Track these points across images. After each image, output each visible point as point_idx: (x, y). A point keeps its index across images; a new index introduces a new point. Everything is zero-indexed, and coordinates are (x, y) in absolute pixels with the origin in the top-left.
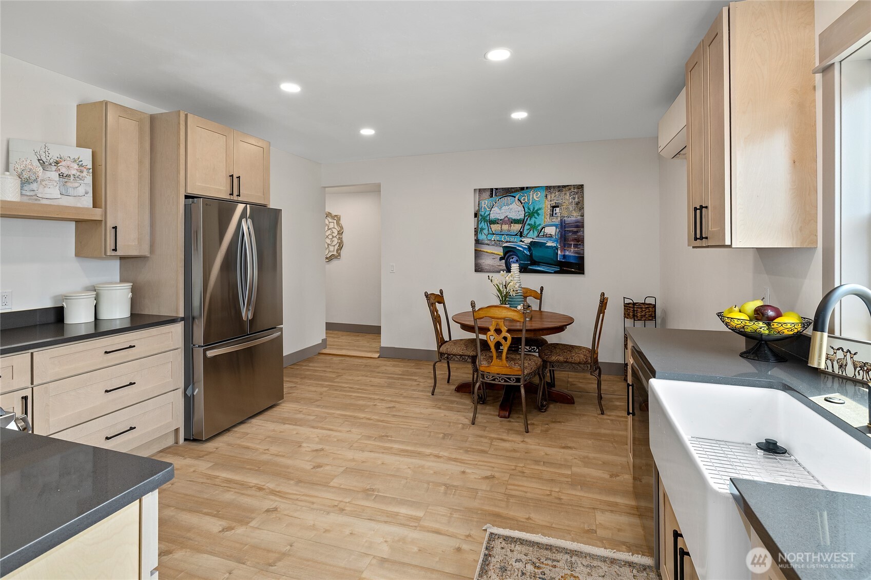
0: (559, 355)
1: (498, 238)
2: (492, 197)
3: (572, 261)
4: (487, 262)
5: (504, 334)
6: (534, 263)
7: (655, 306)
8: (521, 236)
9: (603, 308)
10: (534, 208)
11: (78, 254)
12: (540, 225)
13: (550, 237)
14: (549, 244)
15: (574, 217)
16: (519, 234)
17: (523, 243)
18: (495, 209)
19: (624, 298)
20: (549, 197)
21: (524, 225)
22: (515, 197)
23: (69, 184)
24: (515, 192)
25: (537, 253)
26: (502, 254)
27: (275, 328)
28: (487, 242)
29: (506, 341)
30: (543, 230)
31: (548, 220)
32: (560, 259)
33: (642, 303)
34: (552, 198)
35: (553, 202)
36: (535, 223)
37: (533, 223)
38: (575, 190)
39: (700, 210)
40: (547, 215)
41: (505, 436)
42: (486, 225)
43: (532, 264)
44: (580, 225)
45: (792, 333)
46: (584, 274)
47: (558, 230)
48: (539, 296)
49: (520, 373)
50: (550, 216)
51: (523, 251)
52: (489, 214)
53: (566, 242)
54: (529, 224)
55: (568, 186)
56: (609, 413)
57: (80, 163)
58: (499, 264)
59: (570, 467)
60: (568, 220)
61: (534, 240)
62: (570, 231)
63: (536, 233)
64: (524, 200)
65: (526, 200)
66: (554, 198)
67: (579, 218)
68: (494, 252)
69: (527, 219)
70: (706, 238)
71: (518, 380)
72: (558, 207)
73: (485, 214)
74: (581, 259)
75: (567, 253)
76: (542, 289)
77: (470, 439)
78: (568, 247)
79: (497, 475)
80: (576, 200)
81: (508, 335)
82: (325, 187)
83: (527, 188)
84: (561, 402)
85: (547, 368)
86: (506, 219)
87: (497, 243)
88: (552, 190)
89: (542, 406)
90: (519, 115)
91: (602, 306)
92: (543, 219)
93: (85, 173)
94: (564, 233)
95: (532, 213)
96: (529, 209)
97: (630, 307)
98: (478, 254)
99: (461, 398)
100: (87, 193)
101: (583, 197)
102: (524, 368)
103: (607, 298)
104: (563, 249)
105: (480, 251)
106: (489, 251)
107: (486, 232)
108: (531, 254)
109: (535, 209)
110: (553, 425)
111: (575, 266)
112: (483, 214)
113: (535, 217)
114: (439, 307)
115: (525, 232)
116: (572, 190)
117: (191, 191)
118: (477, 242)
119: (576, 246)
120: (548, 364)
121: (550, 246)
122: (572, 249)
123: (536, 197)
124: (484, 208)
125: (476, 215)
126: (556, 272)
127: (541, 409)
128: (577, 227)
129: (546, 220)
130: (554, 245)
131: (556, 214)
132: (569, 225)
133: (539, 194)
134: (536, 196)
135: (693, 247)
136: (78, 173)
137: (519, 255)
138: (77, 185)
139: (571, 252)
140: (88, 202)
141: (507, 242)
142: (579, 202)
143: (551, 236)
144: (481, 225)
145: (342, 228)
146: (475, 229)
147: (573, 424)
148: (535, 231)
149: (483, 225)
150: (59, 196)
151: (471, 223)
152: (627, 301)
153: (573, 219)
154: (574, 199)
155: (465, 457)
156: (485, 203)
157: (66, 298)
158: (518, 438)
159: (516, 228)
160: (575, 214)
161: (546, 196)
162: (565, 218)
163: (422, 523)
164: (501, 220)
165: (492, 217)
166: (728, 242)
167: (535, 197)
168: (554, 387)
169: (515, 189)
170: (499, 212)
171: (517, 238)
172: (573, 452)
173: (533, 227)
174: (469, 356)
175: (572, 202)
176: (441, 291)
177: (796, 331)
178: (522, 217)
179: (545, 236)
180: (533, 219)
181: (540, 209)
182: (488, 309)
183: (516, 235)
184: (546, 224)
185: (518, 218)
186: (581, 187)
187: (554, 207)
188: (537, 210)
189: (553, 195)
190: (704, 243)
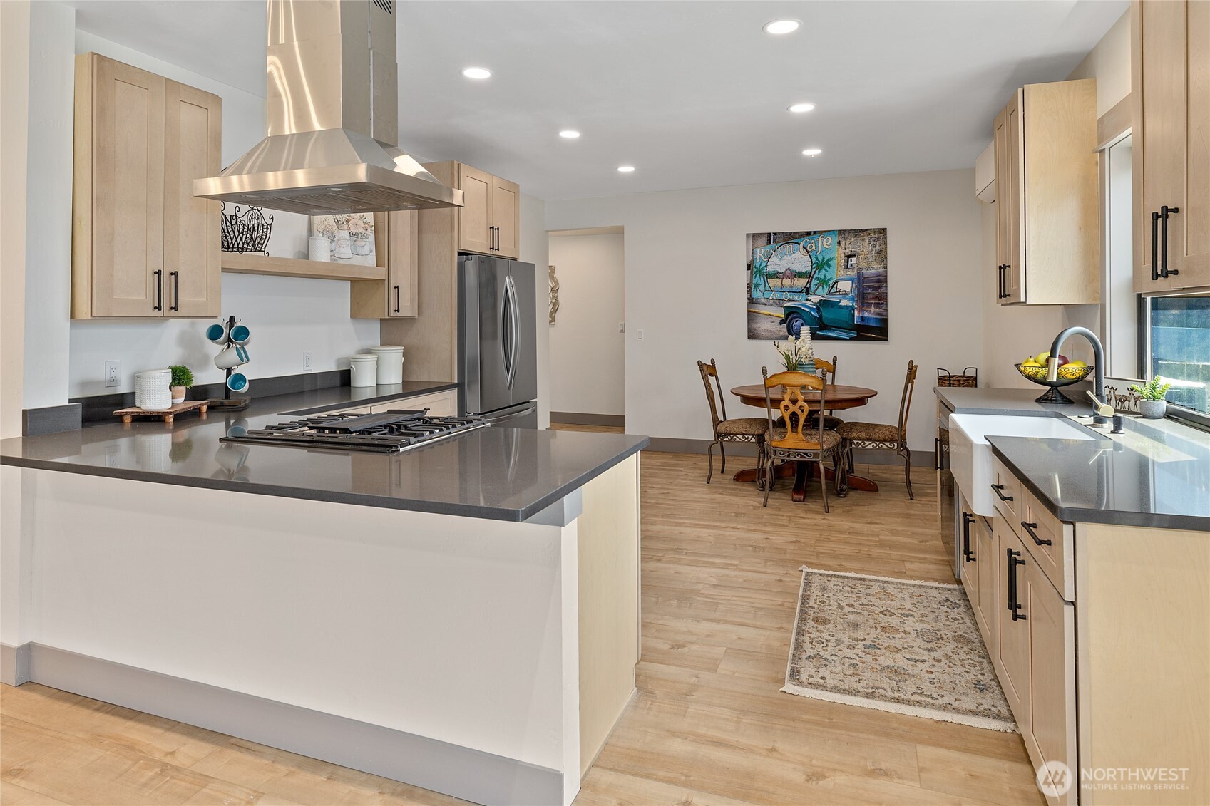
0: (860, 432)
1: (777, 296)
2: (770, 243)
3: (873, 324)
4: (763, 326)
5: (801, 403)
6: (824, 327)
7: (976, 378)
8: (807, 293)
9: (912, 376)
10: (824, 258)
11: (353, 316)
12: (831, 279)
13: (843, 294)
14: (843, 303)
15: (874, 269)
16: (804, 291)
17: (810, 303)
18: (774, 259)
19: (938, 369)
20: (843, 244)
21: (812, 280)
22: (799, 244)
23: (358, 243)
24: (799, 237)
25: (828, 315)
26: (783, 316)
27: (528, 402)
28: (763, 301)
29: (802, 411)
30: (835, 286)
31: (842, 273)
32: (857, 322)
33: (961, 376)
34: (847, 245)
35: (847, 250)
36: (825, 276)
37: (822, 277)
38: (876, 236)
39: (1003, 268)
40: (840, 267)
41: (803, 515)
42: (762, 279)
43: (821, 329)
44: (882, 280)
45: (1074, 377)
46: (887, 340)
47: (854, 286)
48: (832, 368)
49: (818, 447)
50: (844, 268)
51: (810, 313)
52: (766, 266)
53: (865, 301)
54: (817, 279)
55: (867, 230)
56: (919, 499)
57: (365, 221)
58: (779, 329)
59: (878, 536)
60: (867, 273)
61: (824, 299)
62: (869, 287)
63: (826, 290)
64: (811, 247)
65: (814, 248)
66: (850, 245)
67: (881, 270)
68: (772, 313)
69: (815, 272)
70: (1009, 296)
71: (816, 455)
72: (854, 256)
73: (761, 265)
74: (884, 321)
75: (866, 315)
76: (835, 359)
77: (765, 517)
78: (867, 307)
79: (802, 540)
80: (878, 247)
81: (805, 405)
82: (548, 231)
83: (815, 232)
84: (863, 490)
85: (846, 447)
86: (788, 272)
87: (778, 302)
88: (846, 235)
89: (842, 490)
90: (812, 152)
91: (910, 374)
92: (835, 271)
93: (369, 231)
94: (861, 289)
95: (821, 265)
96: (817, 259)
97: (945, 380)
98: (752, 316)
99: (743, 486)
100: (371, 252)
101: (886, 244)
102: (823, 442)
103: (917, 366)
104: (861, 310)
105: (755, 312)
106: (766, 312)
107: (762, 288)
108: (821, 316)
109: (825, 260)
110: (854, 508)
111: (876, 331)
112: (758, 265)
113: (825, 269)
114: (712, 380)
115: (813, 289)
116: (872, 235)
117: (465, 247)
118: (751, 301)
119: (877, 305)
120: (848, 441)
121: (844, 306)
122: (873, 309)
123: (827, 246)
124: (760, 257)
125: (749, 267)
126: (851, 339)
127: (839, 494)
128: (879, 281)
129: (839, 273)
130: (849, 304)
131: (851, 265)
132: (869, 279)
133: (831, 240)
134: (826, 243)
135: (1002, 305)
136: (364, 231)
137: (805, 317)
138: (364, 243)
139: (870, 313)
140: (371, 261)
141: (789, 301)
142: (881, 251)
143: (845, 293)
144: (756, 279)
145: (557, 283)
146: (748, 284)
147: (878, 507)
148: (825, 287)
149: (758, 279)
150: (351, 255)
151: (743, 277)
152: (942, 373)
153: (874, 271)
154: (875, 247)
155: (764, 529)
156: (761, 252)
157: (354, 360)
158: (819, 517)
159: (801, 282)
160: (876, 265)
161: (839, 243)
162: (864, 271)
163: (739, 567)
164: (781, 273)
165: (770, 269)
166: (1023, 300)
167: (825, 245)
168: (853, 473)
169: (800, 234)
170: (779, 263)
171: (803, 296)
172: (881, 526)
173: (822, 282)
174: (753, 435)
175: (872, 250)
176: (713, 361)
177: (1077, 375)
178: (809, 269)
179: (838, 293)
180: (823, 272)
181: (831, 259)
182: (783, 375)
183: (801, 292)
184: (840, 278)
185: (804, 271)
186: (883, 231)
187: (849, 257)
188: (828, 261)
189: (848, 242)
190: (1008, 300)
